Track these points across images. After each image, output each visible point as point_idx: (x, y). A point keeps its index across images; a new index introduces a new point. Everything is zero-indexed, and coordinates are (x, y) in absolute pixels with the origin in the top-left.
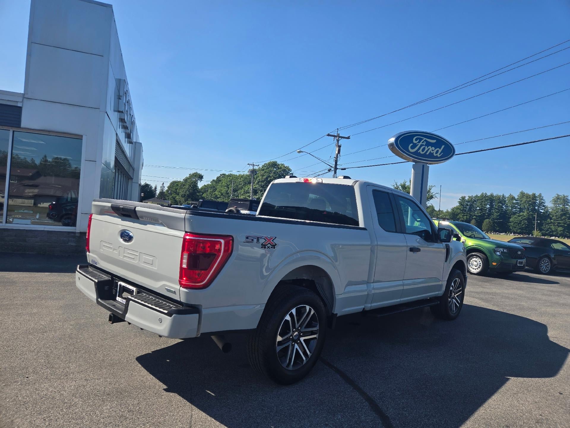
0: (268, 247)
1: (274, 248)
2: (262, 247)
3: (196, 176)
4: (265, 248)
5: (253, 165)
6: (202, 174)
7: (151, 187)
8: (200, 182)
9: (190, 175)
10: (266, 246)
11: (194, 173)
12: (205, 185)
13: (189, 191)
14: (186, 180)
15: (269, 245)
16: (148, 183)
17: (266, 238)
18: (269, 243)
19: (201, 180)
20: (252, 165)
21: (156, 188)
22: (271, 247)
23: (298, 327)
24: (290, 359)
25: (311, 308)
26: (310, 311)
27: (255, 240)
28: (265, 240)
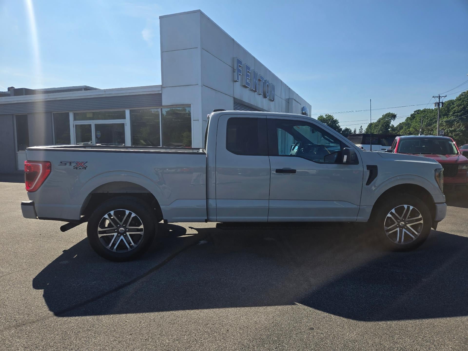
0: (80, 169)
2: (74, 169)
3: (389, 116)
4: (77, 169)
5: (439, 97)
6: (395, 114)
7: (351, 131)
8: (394, 121)
9: (383, 116)
10: (78, 168)
11: (387, 114)
12: (400, 123)
13: (382, 131)
14: (379, 121)
15: (80, 167)
16: (348, 127)
17: (78, 162)
18: (80, 166)
19: (394, 119)
20: (437, 97)
21: (355, 131)
22: (82, 169)
23: (123, 225)
24: (114, 244)
25: (132, 212)
26: (130, 214)
27: (68, 164)
28: (77, 164)
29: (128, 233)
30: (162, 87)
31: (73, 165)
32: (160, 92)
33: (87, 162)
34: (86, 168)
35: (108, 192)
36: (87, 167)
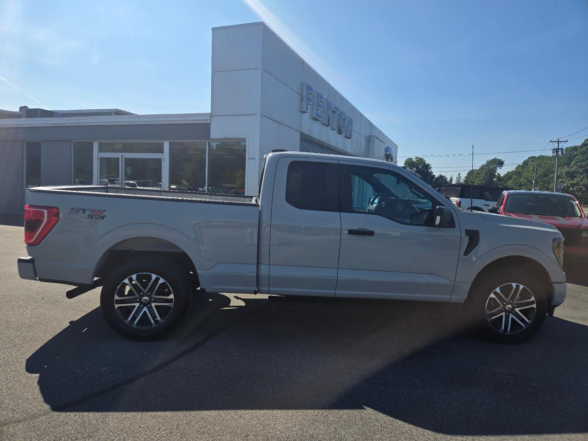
0: (96, 218)
1: (103, 219)
2: (88, 218)
3: (495, 162)
4: (92, 218)
5: (559, 141)
6: (503, 160)
7: (446, 179)
8: (500, 168)
9: (487, 162)
10: (93, 217)
11: (493, 160)
12: (508, 172)
13: (485, 180)
14: (483, 167)
15: (96, 216)
16: (443, 174)
17: (94, 210)
18: (97, 215)
19: (501, 167)
20: (556, 142)
21: (451, 179)
22: (99, 218)
23: (147, 293)
24: (134, 318)
25: (160, 277)
26: (157, 280)
27: (81, 212)
28: (92, 212)
29: (153, 305)
30: (211, 115)
31: (87, 213)
32: (209, 122)
33: (105, 210)
34: (104, 218)
35: (131, 249)
36: (105, 216)
